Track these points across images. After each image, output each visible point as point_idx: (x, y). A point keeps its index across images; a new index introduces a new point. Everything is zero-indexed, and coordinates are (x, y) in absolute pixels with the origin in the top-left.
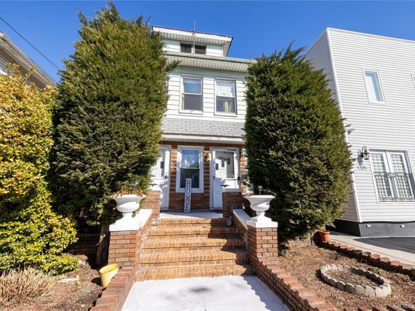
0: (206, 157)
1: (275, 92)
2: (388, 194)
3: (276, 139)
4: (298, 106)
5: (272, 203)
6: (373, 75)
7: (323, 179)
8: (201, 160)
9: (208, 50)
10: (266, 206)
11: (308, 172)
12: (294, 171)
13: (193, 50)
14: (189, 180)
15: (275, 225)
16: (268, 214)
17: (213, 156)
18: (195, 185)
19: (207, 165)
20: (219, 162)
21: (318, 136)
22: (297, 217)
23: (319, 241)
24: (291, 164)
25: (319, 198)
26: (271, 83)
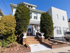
0: (32, 27)
1: (45, 19)
2: (58, 33)
3: (45, 25)
4: (48, 21)
5: (44, 34)
6: (57, 15)
7: (51, 31)
8: (31, 27)
9: (33, 8)
10: (43, 35)
11: (49, 30)
12: (47, 30)
13: (30, 7)
14: (29, 30)
15: (44, 37)
16: (43, 36)
17: (33, 26)
18: (30, 31)
19: (32, 28)
20: (34, 27)
21: (50, 25)
22: (47, 36)
23: (49, 40)
24: (47, 29)
25: (50, 34)
26: (45, 17)
